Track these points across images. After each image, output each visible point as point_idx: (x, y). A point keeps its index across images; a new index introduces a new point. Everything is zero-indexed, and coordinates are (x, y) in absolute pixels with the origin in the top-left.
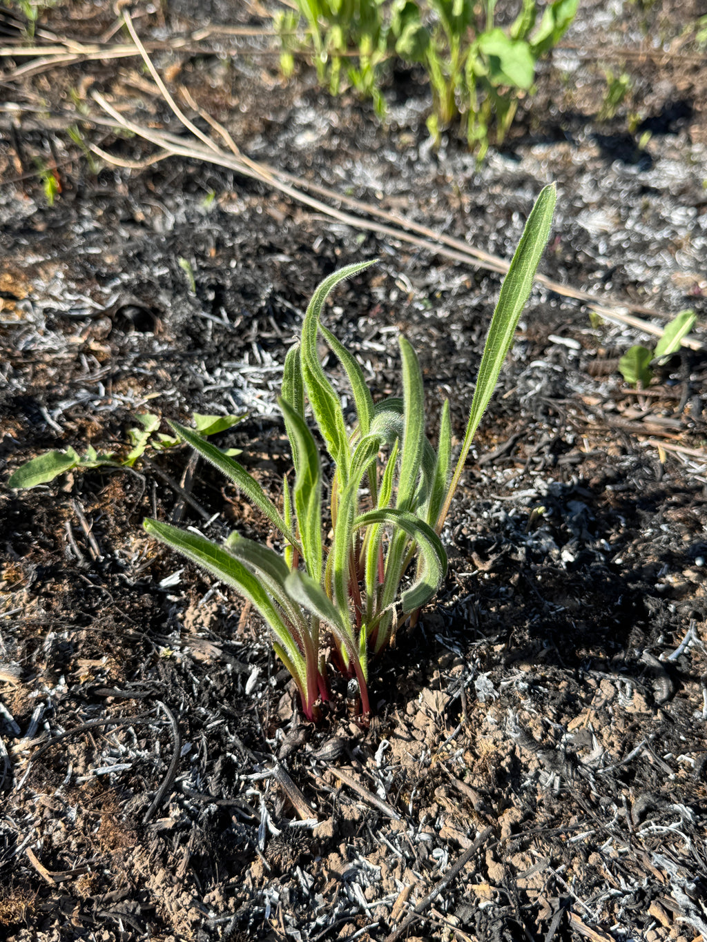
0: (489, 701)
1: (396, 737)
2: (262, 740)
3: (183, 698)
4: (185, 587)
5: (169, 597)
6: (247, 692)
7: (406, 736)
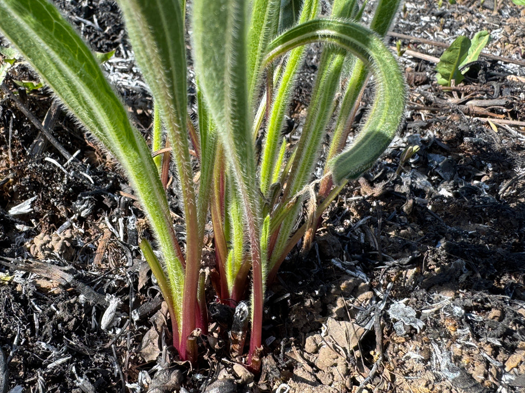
0: (411, 334)
1: (297, 379)
2: (120, 385)
3: (18, 329)
4: (37, 216)
5: (18, 227)
6: (103, 327)
7: (310, 379)
